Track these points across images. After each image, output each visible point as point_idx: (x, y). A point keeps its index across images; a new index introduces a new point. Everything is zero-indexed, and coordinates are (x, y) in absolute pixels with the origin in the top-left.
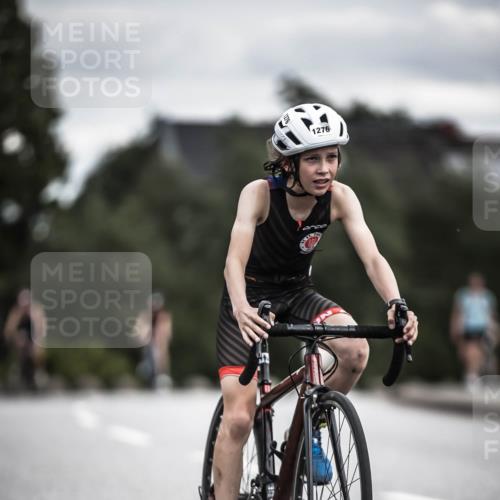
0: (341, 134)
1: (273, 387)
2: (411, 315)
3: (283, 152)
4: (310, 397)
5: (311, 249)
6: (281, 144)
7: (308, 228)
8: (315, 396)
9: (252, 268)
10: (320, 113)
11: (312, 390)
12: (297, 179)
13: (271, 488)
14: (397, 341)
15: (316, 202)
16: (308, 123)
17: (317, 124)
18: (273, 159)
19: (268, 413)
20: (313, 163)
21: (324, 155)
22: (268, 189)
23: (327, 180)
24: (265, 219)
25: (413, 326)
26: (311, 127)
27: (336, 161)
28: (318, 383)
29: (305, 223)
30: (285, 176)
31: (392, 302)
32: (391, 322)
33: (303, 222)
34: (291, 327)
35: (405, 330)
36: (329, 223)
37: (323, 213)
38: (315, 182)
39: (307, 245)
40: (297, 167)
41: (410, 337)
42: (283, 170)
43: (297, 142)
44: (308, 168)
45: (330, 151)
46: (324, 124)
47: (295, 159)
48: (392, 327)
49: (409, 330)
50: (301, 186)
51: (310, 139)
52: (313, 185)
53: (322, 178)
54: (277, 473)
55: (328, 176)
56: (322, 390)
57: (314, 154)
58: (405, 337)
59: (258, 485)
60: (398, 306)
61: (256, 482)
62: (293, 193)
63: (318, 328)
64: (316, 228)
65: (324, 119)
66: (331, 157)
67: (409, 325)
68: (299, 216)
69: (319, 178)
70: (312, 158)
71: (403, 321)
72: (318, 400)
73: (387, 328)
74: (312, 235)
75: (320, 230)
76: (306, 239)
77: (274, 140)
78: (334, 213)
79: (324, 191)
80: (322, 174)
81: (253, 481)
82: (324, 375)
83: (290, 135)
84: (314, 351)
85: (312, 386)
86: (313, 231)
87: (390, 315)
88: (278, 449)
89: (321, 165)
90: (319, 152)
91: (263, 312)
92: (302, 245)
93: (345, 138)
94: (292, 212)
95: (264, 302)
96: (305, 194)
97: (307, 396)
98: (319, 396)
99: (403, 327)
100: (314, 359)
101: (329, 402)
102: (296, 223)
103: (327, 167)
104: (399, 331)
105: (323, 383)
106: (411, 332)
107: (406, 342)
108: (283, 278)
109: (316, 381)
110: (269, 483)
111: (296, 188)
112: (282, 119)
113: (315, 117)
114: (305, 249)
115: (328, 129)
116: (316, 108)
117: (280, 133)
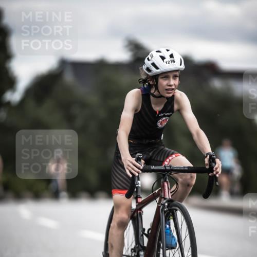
0: (181, 65)
1: (142, 199)
2: (218, 160)
3: (150, 74)
4: (164, 205)
5: (163, 125)
6: (148, 69)
7: (162, 115)
8: (166, 204)
9: (132, 136)
10: (170, 53)
11: (165, 201)
12: (157, 88)
13: (142, 253)
14: (210, 174)
15: (166, 100)
16: (163, 58)
17: (168, 58)
18: (144, 77)
19: (140, 213)
20: (166, 80)
21: (171, 75)
22: (141, 93)
23: (173, 89)
24: (139, 110)
25: (219, 167)
26: (165, 60)
27: (178, 79)
28: (168, 197)
29: (160, 112)
30: (150, 86)
31: (207, 154)
32: (207, 165)
33: (159, 112)
34: (153, 167)
35: (214, 169)
36: (173, 112)
37: (170, 107)
38: (166, 90)
39: (161, 124)
40: (157, 82)
41: (217, 173)
42: (149, 84)
43: (157, 68)
44: (163, 83)
45: (175, 73)
46: (172, 59)
47: (156, 77)
48: (207, 167)
49: (216, 169)
50: (159, 92)
51: (164, 67)
52: (166, 91)
53: (170, 88)
54: (145, 245)
55: (173, 87)
56: (170, 201)
57: (166, 75)
58: (215, 173)
59: (135, 251)
60: (211, 156)
61: (133, 250)
62: (154, 96)
63: (167, 168)
64: (166, 115)
65: (172, 56)
66: (175, 77)
67: (216, 166)
68: (157, 108)
69: (168, 88)
70: (164, 77)
71: (213, 164)
72: (168, 207)
74: (164, 118)
75: (169, 116)
76: (160, 120)
77: (144, 67)
78: (176, 107)
79: (171, 95)
80: (170, 86)
81: (132, 249)
82: (171, 193)
83: (154, 64)
84: (165, 181)
85: (165, 199)
86: (164, 116)
87: (206, 161)
88: (146, 232)
89: (170, 80)
90: (169, 74)
91: (138, 160)
92: (159, 124)
93: (183, 67)
94: (153, 106)
95: (138, 154)
96: (161, 96)
97: (162, 204)
98: (168, 204)
99: (213, 167)
100: (166, 184)
101: (174, 208)
102: (156, 112)
103: (174, 82)
104: (211, 169)
105: (170, 197)
106: (218, 170)
107: (215, 175)
108: (147, 141)
109: (167, 197)
110: (141, 250)
111: (156, 93)
112: (149, 56)
113: (167, 55)
114: (160, 126)
115: (174, 61)
116: (168, 50)
117: (148, 63)
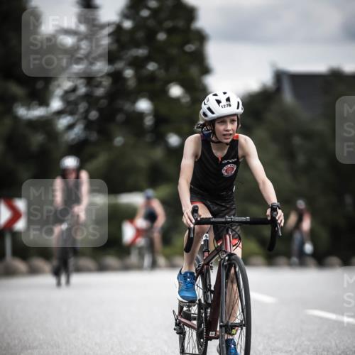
0: (238, 108)
2: (280, 212)
3: (206, 118)
5: (230, 174)
6: (205, 115)
7: (226, 161)
8: (227, 258)
10: (226, 96)
11: (225, 255)
16: (219, 102)
17: (224, 102)
20: (222, 125)
21: (228, 120)
22: (201, 139)
23: (231, 134)
24: (199, 156)
26: (221, 104)
27: (236, 123)
32: (269, 216)
34: (213, 219)
36: (237, 159)
38: (224, 135)
43: (213, 113)
44: (220, 128)
45: (232, 118)
46: (228, 103)
47: (212, 123)
48: (269, 218)
50: (216, 137)
51: (220, 111)
52: (223, 137)
53: (228, 133)
55: (231, 132)
56: (231, 255)
57: (222, 119)
60: (272, 207)
62: (213, 142)
63: (228, 220)
64: (230, 161)
65: (228, 100)
66: (233, 121)
68: (219, 154)
69: (225, 133)
70: (221, 122)
72: (228, 260)
73: (267, 219)
74: (229, 166)
75: (233, 163)
76: (225, 168)
78: (240, 153)
80: (227, 131)
83: (209, 109)
84: (228, 233)
85: (226, 252)
86: (229, 163)
87: (269, 212)
88: (212, 288)
89: (227, 126)
90: (226, 119)
92: (223, 172)
93: (241, 111)
96: (219, 142)
100: (228, 237)
102: (218, 159)
103: (231, 127)
105: (232, 251)
109: (228, 250)
112: (206, 101)
113: (223, 98)
114: (226, 174)
115: (230, 105)
116: (225, 93)
117: (204, 108)
